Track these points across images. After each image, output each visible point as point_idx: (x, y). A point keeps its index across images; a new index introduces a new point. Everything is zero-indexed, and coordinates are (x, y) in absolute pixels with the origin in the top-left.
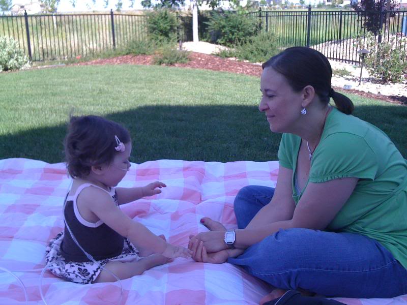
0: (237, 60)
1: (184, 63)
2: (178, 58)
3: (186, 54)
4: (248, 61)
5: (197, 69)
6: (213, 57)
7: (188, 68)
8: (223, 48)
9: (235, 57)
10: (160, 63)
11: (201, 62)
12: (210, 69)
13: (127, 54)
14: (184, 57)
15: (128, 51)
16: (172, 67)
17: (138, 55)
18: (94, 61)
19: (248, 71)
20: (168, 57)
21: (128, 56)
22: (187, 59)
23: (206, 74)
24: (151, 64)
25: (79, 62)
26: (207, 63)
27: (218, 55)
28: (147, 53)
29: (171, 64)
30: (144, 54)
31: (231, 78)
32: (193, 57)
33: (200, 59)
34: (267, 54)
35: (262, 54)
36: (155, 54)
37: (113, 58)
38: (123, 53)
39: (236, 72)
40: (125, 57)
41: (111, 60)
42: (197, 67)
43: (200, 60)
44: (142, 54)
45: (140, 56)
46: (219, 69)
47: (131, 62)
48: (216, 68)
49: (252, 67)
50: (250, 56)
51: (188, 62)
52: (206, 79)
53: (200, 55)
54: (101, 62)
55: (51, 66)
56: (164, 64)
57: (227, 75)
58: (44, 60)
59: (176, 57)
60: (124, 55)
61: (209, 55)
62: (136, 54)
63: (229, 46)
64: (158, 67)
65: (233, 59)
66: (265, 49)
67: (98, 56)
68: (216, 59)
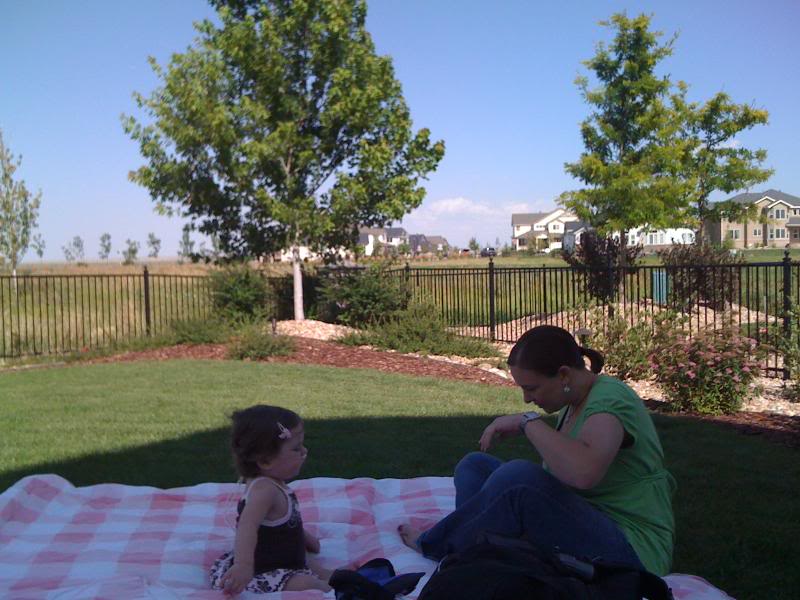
0: (375, 349)
1: (284, 356)
2: (274, 347)
3: (288, 340)
4: (393, 351)
5: (310, 365)
6: (332, 344)
7: (291, 364)
8: (350, 330)
9: (372, 344)
10: (242, 357)
11: (314, 354)
12: (332, 364)
13: (179, 343)
14: (284, 345)
15: (180, 338)
16: (263, 364)
17: (200, 344)
18: (119, 356)
19: (397, 367)
20: (255, 347)
21: (181, 346)
22: (289, 348)
23: (327, 372)
24: (224, 358)
26: (324, 356)
27: (340, 342)
28: (215, 341)
29: (262, 358)
30: (211, 342)
31: (372, 377)
32: (298, 345)
33: (310, 348)
34: (426, 340)
35: (418, 338)
36: (231, 341)
37: (153, 350)
38: (172, 342)
39: (378, 368)
40: (176, 347)
41: (150, 354)
42: (308, 362)
43: (312, 351)
44: (206, 342)
45: (203, 346)
46: (346, 365)
47: (188, 355)
48: (342, 363)
49: (402, 360)
50: (397, 342)
51: (290, 353)
52: (329, 380)
53: (311, 342)
54: (133, 358)
56: (249, 359)
57: (362, 373)
59: (270, 346)
60: (173, 345)
61: (326, 342)
62: (196, 343)
63: (360, 328)
64: (239, 362)
65: (369, 347)
66: (421, 331)
68: (337, 347)
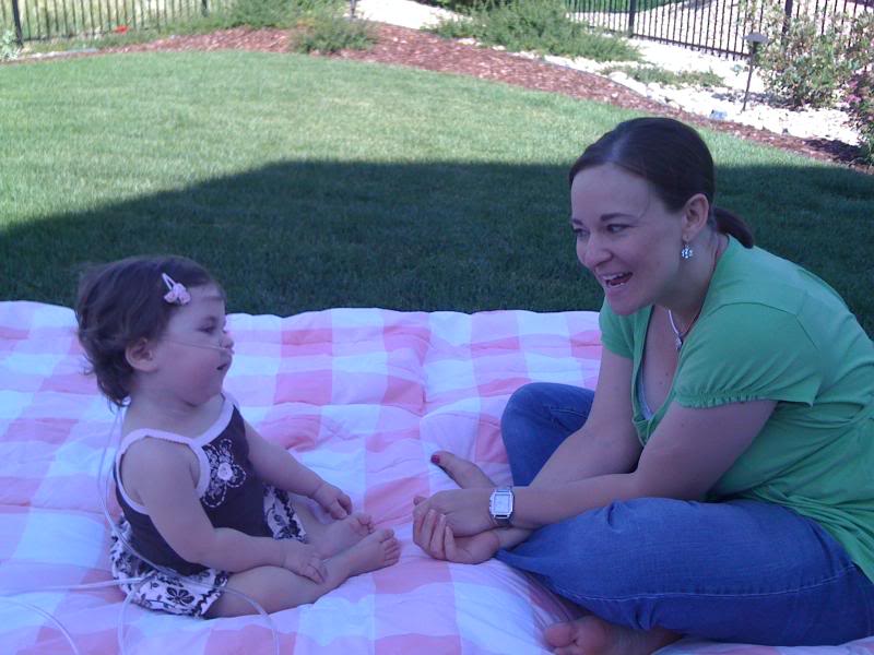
0: (478, 44)
1: (360, 50)
2: (348, 37)
3: (367, 27)
4: (501, 48)
5: (392, 66)
6: (424, 35)
7: (370, 61)
8: (447, 15)
9: (475, 36)
10: (309, 49)
11: (399, 48)
12: (421, 65)
13: (234, 26)
14: (361, 35)
15: (235, 19)
16: (335, 60)
17: (260, 28)
18: (161, 42)
19: (503, 71)
20: (326, 36)
21: (237, 30)
22: (368, 39)
23: (411, 78)
24: (288, 50)
25: (127, 45)
26: (412, 51)
27: (435, 32)
28: (278, 24)
29: (334, 51)
30: (273, 26)
31: (466, 89)
32: (381, 35)
33: (396, 39)
34: (545, 34)
35: (534, 31)
36: (296, 27)
37: (203, 34)
38: (226, 24)
39: (478, 73)
40: (230, 32)
41: (198, 40)
42: (391, 61)
43: (397, 44)
44: (268, 26)
45: (263, 32)
46: (438, 67)
47: (243, 44)
48: (432, 64)
49: (511, 62)
50: (507, 36)
51: (369, 47)
52: (411, 92)
53: (397, 31)
54: (177, 45)
55: (65, 53)
56: (317, 52)
57: (457, 81)
58: (48, 38)
59: (344, 36)
60: (227, 28)
61: (418, 32)
62: (254, 27)
63: (460, 11)
64: (304, 58)
65: (469, 41)
66: (539, 22)
67: (169, 29)
68: (431, 40)
